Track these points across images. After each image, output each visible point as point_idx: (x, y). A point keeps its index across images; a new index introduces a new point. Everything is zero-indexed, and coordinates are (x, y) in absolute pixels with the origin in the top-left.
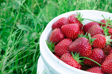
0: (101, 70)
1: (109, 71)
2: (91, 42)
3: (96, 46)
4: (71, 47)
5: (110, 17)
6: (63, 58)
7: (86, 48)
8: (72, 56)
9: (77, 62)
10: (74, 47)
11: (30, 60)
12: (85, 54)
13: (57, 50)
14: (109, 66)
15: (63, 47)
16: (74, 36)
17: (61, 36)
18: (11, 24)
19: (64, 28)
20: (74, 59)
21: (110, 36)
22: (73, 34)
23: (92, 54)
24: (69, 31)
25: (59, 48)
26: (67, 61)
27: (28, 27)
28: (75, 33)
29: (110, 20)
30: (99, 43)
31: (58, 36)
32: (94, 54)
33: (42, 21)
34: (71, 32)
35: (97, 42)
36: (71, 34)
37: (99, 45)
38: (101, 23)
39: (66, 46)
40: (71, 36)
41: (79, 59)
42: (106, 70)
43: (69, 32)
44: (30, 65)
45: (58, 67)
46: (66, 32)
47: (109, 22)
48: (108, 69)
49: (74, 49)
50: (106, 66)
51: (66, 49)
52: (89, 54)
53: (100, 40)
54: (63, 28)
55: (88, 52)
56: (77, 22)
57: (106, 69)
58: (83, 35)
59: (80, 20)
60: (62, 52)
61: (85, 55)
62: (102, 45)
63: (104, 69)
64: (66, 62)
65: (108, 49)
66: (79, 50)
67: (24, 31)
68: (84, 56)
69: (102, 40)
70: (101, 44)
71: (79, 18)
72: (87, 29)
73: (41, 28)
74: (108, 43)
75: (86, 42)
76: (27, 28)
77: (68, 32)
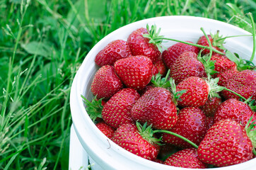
0: (197, 158)
1: (214, 161)
2: (176, 99)
3: (187, 103)
4: (134, 109)
5: (218, 31)
6: (120, 136)
7: (165, 112)
8: (137, 130)
9: (147, 143)
10: (141, 112)
11: (56, 122)
12: (163, 124)
13: (107, 116)
14: (213, 152)
15: (119, 109)
16: (141, 82)
17: (115, 83)
18: (8, 44)
19: (119, 66)
20: (141, 137)
21: (217, 80)
22: (140, 79)
23: (179, 123)
24: (130, 72)
25: (110, 110)
26: (128, 143)
27: (47, 47)
28: (144, 76)
29: (220, 36)
30: (193, 97)
31: (107, 84)
32: (183, 123)
33: (76, 30)
34: (135, 75)
35: (189, 96)
36: (136, 79)
37: (194, 102)
38: (198, 45)
39: (125, 107)
40: (136, 82)
41: (151, 135)
42: (206, 159)
43: (131, 76)
44: (57, 136)
45: (110, 155)
46: (124, 76)
47: (217, 41)
48: (211, 157)
49: (140, 116)
50: (206, 150)
51: (125, 114)
52: (173, 124)
53: (196, 90)
54: (117, 66)
55: (170, 120)
56: (149, 47)
57: (207, 156)
58: (162, 77)
59: (154, 42)
60: (118, 119)
61: (165, 127)
62: (200, 101)
63: (202, 157)
64: (126, 143)
65: (214, 105)
66: (151, 117)
67: (40, 59)
68: (162, 129)
69: (200, 90)
70: (197, 99)
71: (152, 37)
72: (170, 60)
73: (76, 46)
74: (213, 95)
75: (166, 99)
76: (44, 48)
77: (127, 75)
